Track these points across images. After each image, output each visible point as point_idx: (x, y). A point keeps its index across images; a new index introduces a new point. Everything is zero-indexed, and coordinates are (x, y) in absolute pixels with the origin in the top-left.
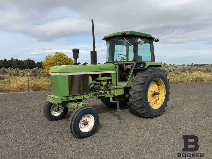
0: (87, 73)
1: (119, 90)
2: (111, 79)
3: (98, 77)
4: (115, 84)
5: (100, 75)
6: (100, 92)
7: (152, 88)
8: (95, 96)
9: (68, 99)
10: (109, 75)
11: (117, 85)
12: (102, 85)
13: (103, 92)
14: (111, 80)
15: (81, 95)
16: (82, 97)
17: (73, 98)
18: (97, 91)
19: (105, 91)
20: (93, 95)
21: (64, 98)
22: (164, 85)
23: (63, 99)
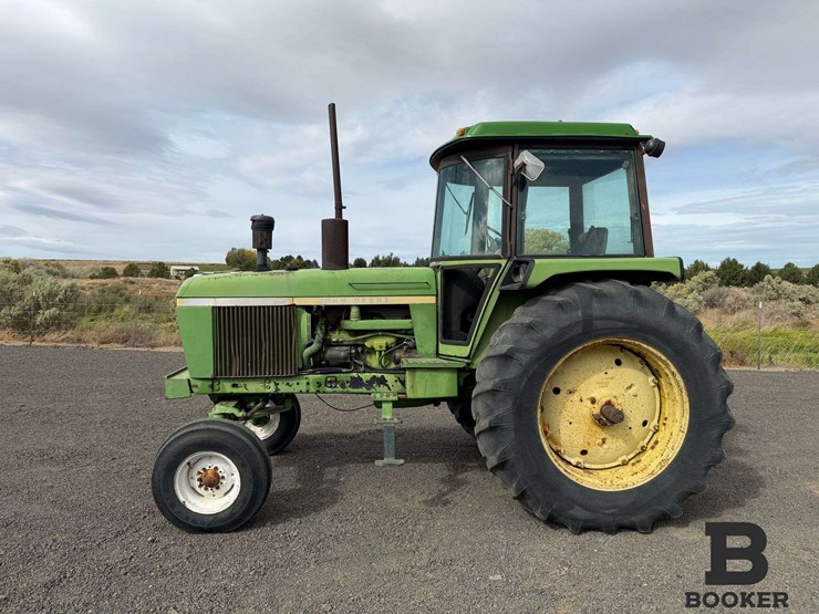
0: (287, 302)
1: (427, 374)
2: (408, 327)
3: (348, 318)
4: (432, 350)
5: (354, 312)
6: (355, 375)
7: (603, 385)
8: (330, 390)
9: (216, 387)
10: (403, 311)
11: (438, 354)
12: (372, 351)
13: (366, 376)
14: (409, 332)
15: (268, 379)
16: (272, 385)
17: (234, 386)
18: (341, 372)
19: (379, 375)
20: (319, 384)
21: (199, 383)
22: (679, 377)
23: (196, 386)
